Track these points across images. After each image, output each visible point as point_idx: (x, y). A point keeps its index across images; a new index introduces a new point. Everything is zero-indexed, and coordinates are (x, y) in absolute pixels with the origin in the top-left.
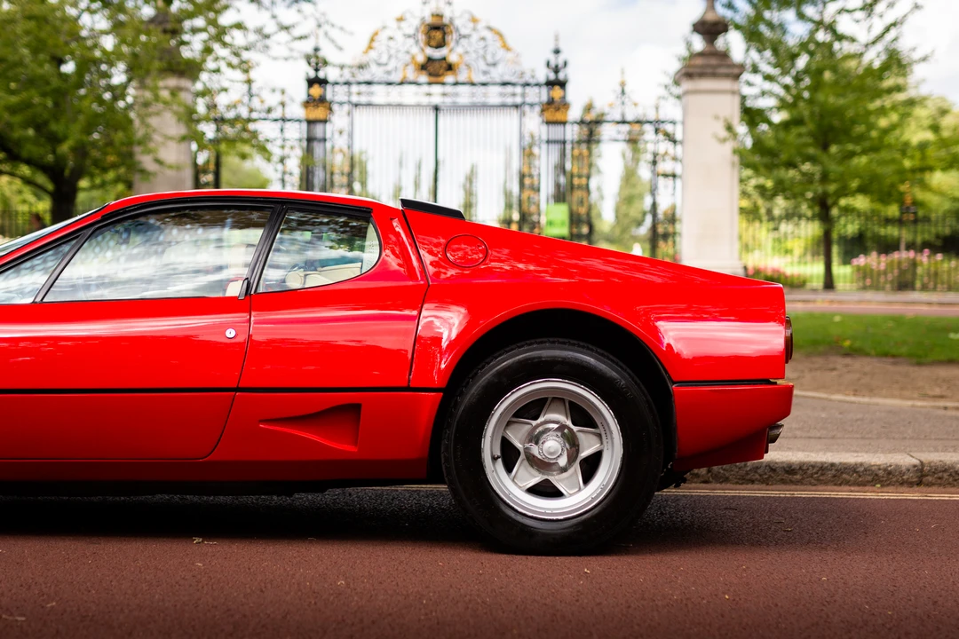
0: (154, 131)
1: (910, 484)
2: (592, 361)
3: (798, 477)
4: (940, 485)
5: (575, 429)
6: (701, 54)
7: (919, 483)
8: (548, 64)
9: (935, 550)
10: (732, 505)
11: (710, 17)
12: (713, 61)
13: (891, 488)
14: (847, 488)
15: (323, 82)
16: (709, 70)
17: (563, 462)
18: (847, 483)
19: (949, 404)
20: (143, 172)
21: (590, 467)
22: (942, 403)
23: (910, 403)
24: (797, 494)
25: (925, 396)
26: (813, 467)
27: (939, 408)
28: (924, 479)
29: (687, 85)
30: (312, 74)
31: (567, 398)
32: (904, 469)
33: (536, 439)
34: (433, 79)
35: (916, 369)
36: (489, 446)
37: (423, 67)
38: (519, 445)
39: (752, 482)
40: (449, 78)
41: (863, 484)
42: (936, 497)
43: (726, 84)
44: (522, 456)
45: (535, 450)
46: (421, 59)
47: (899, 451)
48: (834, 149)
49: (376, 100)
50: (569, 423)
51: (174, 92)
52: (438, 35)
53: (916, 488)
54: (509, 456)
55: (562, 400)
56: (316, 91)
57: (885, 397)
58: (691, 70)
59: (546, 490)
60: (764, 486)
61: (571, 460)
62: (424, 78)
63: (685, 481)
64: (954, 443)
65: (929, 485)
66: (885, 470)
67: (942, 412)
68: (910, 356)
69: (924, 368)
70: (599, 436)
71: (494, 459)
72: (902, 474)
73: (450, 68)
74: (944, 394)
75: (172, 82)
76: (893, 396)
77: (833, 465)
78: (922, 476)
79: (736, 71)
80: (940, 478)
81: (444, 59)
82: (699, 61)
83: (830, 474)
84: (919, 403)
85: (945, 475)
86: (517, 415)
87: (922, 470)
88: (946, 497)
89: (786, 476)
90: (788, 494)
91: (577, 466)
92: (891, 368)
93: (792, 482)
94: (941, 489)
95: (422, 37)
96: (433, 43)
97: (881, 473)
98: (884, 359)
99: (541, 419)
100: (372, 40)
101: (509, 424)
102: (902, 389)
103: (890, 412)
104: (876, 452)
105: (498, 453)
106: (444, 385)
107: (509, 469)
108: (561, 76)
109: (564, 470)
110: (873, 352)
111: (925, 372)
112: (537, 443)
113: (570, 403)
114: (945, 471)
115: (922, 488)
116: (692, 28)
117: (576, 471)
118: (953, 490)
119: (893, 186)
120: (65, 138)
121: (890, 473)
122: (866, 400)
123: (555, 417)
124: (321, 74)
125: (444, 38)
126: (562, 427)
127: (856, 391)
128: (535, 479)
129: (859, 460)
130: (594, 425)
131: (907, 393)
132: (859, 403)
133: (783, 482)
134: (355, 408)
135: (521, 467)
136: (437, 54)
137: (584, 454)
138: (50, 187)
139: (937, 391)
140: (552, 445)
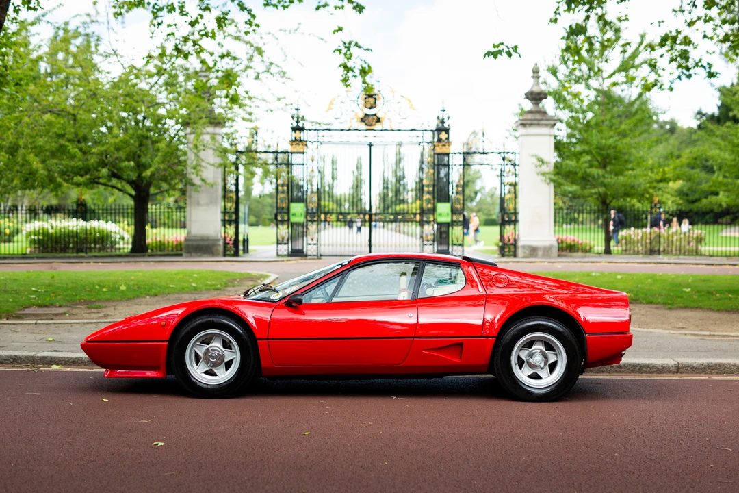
0: (203, 160)
1: (673, 373)
2: (554, 325)
3: (623, 370)
4: (686, 373)
5: (547, 352)
6: (530, 112)
7: (677, 372)
8: (438, 118)
9: (688, 399)
10: (598, 382)
11: (536, 89)
12: (538, 116)
13: (665, 375)
14: (645, 374)
15: (302, 129)
16: (536, 122)
17: (542, 365)
18: (645, 372)
19: (687, 332)
20: (193, 185)
21: (552, 367)
22: (684, 332)
23: (667, 331)
24: (624, 377)
25: (675, 328)
26: (630, 365)
27: (682, 334)
28: (679, 370)
29: (522, 131)
30: (295, 124)
31: (544, 340)
32: (670, 366)
33: (531, 355)
34: (369, 128)
35: (668, 312)
36: (514, 359)
37: (362, 120)
38: (524, 359)
39: (603, 372)
40: (378, 126)
41: (652, 373)
42: (685, 378)
43: (546, 130)
44: (525, 363)
45: (531, 360)
46: (362, 115)
47: (667, 357)
48: (608, 169)
49: (333, 140)
50: (544, 350)
51: (213, 136)
52: (372, 100)
53: (676, 374)
54: (521, 363)
55: (542, 341)
56: (298, 134)
57: (655, 328)
58: (525, 122)
59: (536, 377)
60: (607, 374)
61: (545, 364)
62: (362, 126)
63: (584, 372)
64: (691, 353)
65: (681, 373)
66: (662, 366)
67: (684, 336)
68: (665, 304)
69: (672, 311)
70: (556, 355)
71: (515, 364)
72: (669, 368)
73: (379, 120)
74: (684, 326)
75: (210, 129)
76: (659, 328)
77: (639, 364)
78: (679, 369)
79: (552, 122)
80: (687, 370)
81: (375, 115)
82: (530, 116)
83: (638, 368)
84: (672, 332)
85: (689, 368)
86: (523, 347)
87: (678, 366)
88: (689, 378)
89: (618, 369)
90: (620, 377)
91: (547, 366)
92: (656, 311)
93: (621, 372)
94: (687, 375)
95: (362, 102)
96: (369, 106)
97: (660, 368)
98: (651, 306)
99: (533, 348)
100: (331, 103)
101: (521, 350)
102: (663, 323)
103: (658, 337)
104: (657, 358)
105: (517, 362)
106: (496, 335)
107: (520, 368)
108: (446, 125)
109: (542, 368)
110: (644, 302)
111: (674, 313)
112: (532, 358)
113: (545, 342)
114: (689, 366)
115: (679, 374)
116: (524, 96)
117: (547, 368)
118: (692, 375)
119: (646, 191)
120: (150, 166)
121: (664, 368)
122: (645, 330)
123: (538, 347)
124: (300, 124)
125: (375, 103)
126: (542, 351)
127: (639, 325)
128: (531, 372)
129: (650, 362)
130: (553, 350)
131: (665, 326)
132: (642, 332)
133: (616, 372)
134: (461, 344)
135: (525, 367)
136: (371, 112)
137: (550, 362)
138: (133, 193)
139: (680, 325)
140: (538, 359)
